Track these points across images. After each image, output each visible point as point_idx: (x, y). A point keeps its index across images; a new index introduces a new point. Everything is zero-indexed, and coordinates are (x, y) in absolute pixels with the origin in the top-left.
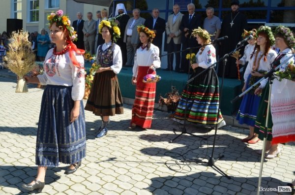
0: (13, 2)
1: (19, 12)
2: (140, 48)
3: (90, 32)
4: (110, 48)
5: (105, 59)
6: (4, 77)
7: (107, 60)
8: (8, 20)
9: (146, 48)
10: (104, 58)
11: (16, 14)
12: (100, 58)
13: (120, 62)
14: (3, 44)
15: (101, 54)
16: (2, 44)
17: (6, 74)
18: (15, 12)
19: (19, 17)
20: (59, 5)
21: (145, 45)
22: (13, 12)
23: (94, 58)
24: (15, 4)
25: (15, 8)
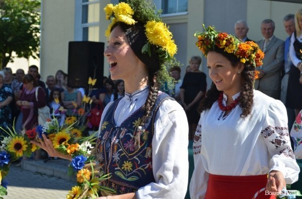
0: (81, 3)
1: (94, 25)
2: (215, 105)
3: (267, 69)
4: (139, 114)
5: (123, 159)
6: (60, 178)
7: (128, 165)
8: (72, 45)
9: (237, 110)
10: (116, 157)
11: (86, 31)
12: (106, 154)
13: (176, 171)
14: (60, 99)
15: (110, 140)
16: (57, 101)
17: (64, 170)
18: (85, 25)
19: (94, 36)
20: (186, 5)
21: (234, 97)
22: (81, 26)
23: (85, 147)
24: (85, 9)
25: (85, 18)
